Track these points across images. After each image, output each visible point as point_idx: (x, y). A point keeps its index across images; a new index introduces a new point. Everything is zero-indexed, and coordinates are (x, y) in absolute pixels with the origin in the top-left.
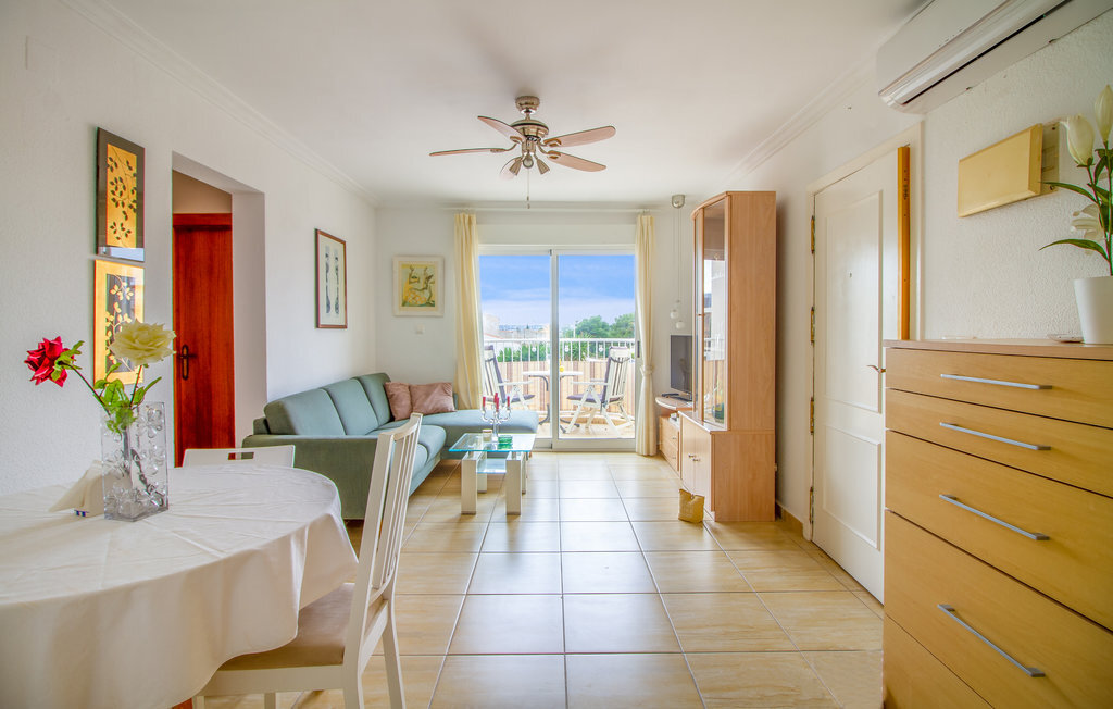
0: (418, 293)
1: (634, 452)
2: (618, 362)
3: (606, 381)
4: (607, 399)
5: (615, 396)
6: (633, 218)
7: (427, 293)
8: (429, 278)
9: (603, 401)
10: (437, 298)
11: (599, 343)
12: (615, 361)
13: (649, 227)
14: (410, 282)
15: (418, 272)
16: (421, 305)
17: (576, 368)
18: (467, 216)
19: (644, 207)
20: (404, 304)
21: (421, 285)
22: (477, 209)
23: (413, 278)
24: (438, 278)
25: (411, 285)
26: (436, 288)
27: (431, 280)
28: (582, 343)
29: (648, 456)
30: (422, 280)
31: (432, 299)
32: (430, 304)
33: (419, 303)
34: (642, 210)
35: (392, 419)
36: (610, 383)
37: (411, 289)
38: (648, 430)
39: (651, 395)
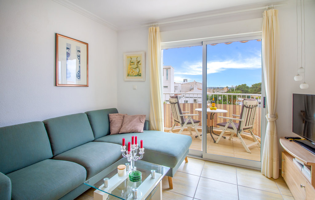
0: (134, 70)
1: (260, 171)
2: (249, 108)
3: (241, 118)
4: (242, 128)
5: (247, 127)
6: (260, 14)
7: (138, 69)
8: (139, 62)
9: (239, 129)
10: (142, 72)
11: (238, 96)
12: (247, 107)
13: (274, 17)
14: (130, 65)
15: (134, 60)
16: (135, 76)
17: (225, 108)
18: (154, 28)
19: (268, 4)
20: (128, 75)
21: (135, 66)
22: (159, 24)
23: (132, 63)
24: (142, 62)
25: (131, 66)
26: (142, 67)
27: (139, 63)
28: (229, 96)
29: (272, 178)
30: (135, 64)
31: (140, 72)
32: (139, 75)
33: (134, 75)
34: (267, 7)
35: (109, 133)
36: (244, 120)
37: (131, 68)
38: (272, 160)
39: (275, 136)
